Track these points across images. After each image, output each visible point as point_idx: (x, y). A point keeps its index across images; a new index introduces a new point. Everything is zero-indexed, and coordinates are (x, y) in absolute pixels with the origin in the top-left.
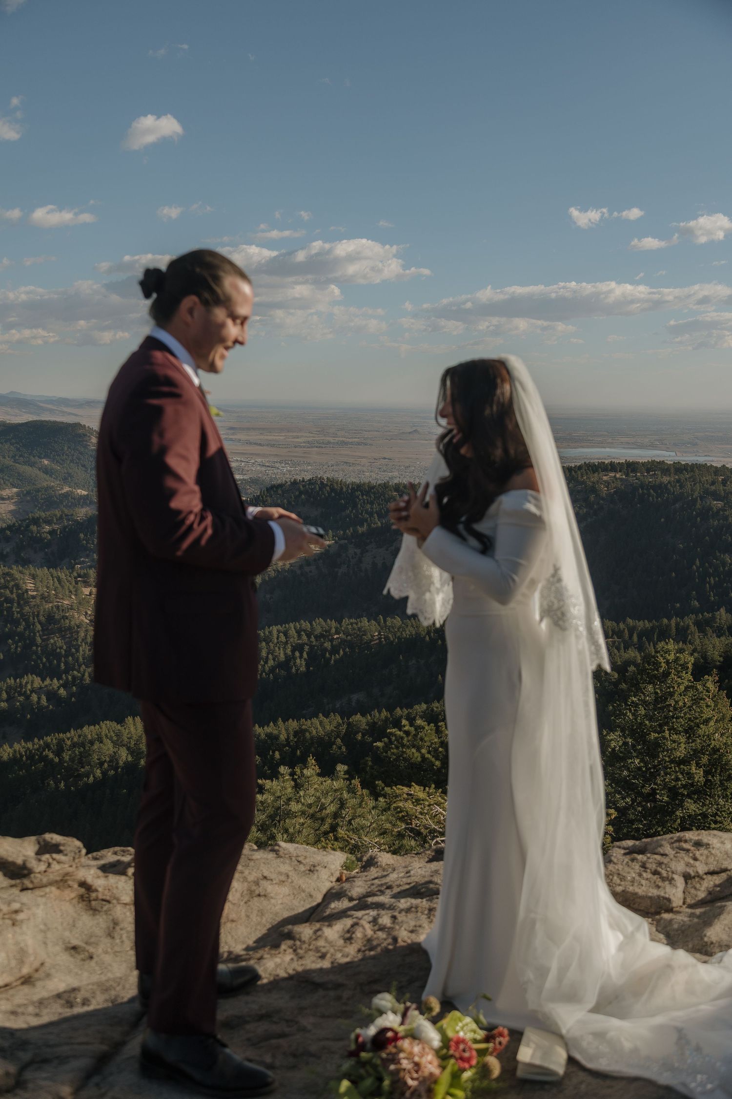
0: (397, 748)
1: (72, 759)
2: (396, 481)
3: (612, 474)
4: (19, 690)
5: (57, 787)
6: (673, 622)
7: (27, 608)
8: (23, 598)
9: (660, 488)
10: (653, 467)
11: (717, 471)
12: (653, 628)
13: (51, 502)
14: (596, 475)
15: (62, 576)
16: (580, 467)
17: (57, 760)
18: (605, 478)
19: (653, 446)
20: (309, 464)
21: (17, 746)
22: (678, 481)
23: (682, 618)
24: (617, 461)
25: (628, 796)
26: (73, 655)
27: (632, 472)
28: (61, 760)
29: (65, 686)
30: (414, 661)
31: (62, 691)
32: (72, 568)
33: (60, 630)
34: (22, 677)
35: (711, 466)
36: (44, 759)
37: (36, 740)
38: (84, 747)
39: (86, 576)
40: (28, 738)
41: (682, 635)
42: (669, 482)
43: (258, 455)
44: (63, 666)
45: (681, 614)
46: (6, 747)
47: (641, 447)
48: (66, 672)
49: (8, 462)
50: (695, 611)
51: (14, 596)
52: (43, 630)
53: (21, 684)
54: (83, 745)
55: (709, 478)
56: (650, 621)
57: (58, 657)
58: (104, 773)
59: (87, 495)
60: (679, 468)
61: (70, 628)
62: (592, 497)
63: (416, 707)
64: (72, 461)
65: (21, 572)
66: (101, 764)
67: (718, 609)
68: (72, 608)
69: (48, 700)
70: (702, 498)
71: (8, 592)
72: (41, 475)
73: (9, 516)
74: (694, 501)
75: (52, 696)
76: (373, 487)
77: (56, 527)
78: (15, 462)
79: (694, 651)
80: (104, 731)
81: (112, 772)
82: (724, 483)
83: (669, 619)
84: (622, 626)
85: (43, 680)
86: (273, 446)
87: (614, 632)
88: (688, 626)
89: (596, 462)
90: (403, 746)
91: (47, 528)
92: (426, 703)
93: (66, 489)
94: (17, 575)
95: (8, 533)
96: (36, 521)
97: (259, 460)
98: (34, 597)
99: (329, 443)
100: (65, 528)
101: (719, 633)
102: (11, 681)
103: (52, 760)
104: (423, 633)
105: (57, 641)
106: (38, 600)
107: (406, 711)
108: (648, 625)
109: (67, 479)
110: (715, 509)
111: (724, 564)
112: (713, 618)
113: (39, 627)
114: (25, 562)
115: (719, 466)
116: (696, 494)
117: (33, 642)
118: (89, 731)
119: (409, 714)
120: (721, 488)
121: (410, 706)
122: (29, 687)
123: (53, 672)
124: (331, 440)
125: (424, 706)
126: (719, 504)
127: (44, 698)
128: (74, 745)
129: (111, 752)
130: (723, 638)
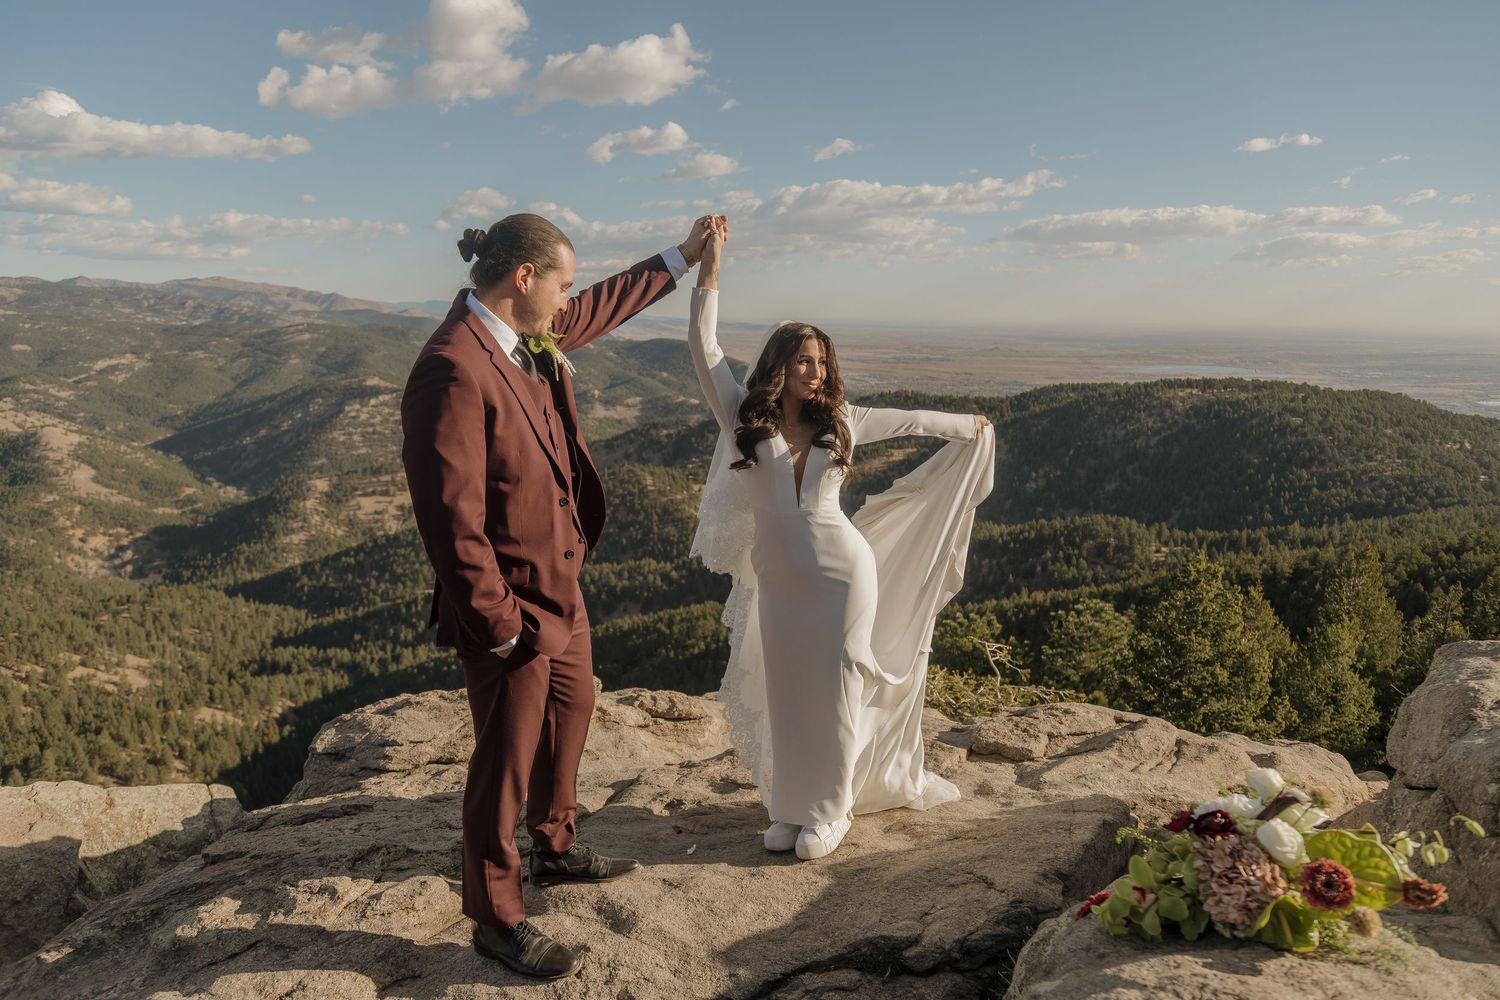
0: (951, 637)
1: (680, 632)
2: (976, 395)
3: (1188, 390)
4: (638, 570)
5: (668, 655)
6: (1244, 534)
7: (646, 501)
8: (643, 491)
9: (1236, 405)
10: (1229, 384)
11: (1297, 388)
12: (1223, 539)
13: (669, 409)
14: (1172, 391)
15: (676, 474)
16: (1156, 384)
17: (668, 632)
18: (1181, 394)
19: (1232, 363)
20: (895, 378)
21: (635, 618)
22: (1256, 398)
23: (1254, 530)
24: (1193, 378)
25: (1156, 690)
26: (683, 543)
27: (1209, 388)
28: (671, 632)
29: (676, 569)
30: (987, 561)
31: (674, 574)
32: (684, 467)
33: (673, 521)
34: (640, 559)
35: (1292, 383)
36: (658, 631)
37: (651, 614)
38: (691, 623)
39: (695, 474)
40: (645, 612)
41: (1254, 546)
42: (1247, 399)
43: (851, 370)
44: (675, 552)
45: (1253, 526)
46: (627, 618)
47: (1220, 364)
48: (678, 556)
49: (633, 374)
50: (1268, 524)
51: (636, 490)
52: (660, 519)
53: (640, 568)
54: (690, 620)
55: (1289, 395)
56: (1220, 532)
57: (671, 544)
58: (708, 646)
59: (698, 405)
60: (1257, 385)
61: (681, 520)
62: (1167, 413)
63: (987, 602)
64: (687, 374)
65: (642, 470)
66: (705, 638)
67: (1292, 523)
68: (684, 502)
69: (662, 580)
70: (1280, 414)
71: (631, 487)
72: (659, 384)
73: (634, 421)
74: (1272, 418)
75: (665, 577)
76: (954, 400)
77: (672, 432)
78: (640, 374)
79: (1264, 562)
80: (708, 610)
81: (714, 646)
82: (1304, 400)
83: (1240, 530)
84: (1191, 535)
85: (658, 562)
86: (863, 361)
87: (1183, 541)
88: (1260, 539)
89: (1172, 378)
90: (957, 635)
91: (665, 432)
92: (997, 599)
93: (681, 398)
94: (639, 472)
95: (632, 435)
96: (655, 426)
97: (850, 374)
98: (652, 491)
99: (914, 359)
100: (679, 432)
101: (1292, 545)
102: (632, 563)
103: (663, 633)
104: (996, 536)
105: (671, 530)
106: (656, 495)
107: (977, 606)
108: (1217, 535)
109: (682, 389)
110: (1293, 426)
111: (1300, 479)
112: (1287, 531)
113: (655, 518)
114: (645, 461)
115: (1300, 383)
116: (1274, 411)
117: (650, 530)
118: (696, 609)
119: (979, 608)
120: (1301, 405)
121: (981, 601)
122: (646, 568)
123: (666, 557)
124: (918, 356)
125: (994, 602)
126: (1298, 421)
127: (659, 579)
128: (682, 620)
129: (713, 628)
130: (1295, 551)
